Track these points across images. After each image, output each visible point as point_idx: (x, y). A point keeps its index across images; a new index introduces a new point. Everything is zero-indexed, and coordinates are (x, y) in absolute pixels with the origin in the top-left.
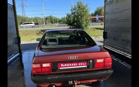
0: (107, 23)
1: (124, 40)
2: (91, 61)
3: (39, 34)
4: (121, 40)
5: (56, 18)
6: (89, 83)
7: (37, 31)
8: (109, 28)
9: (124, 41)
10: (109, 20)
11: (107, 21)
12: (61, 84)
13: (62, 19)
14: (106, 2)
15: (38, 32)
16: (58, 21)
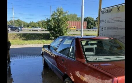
11: (103, 29)
15: (14, 36)
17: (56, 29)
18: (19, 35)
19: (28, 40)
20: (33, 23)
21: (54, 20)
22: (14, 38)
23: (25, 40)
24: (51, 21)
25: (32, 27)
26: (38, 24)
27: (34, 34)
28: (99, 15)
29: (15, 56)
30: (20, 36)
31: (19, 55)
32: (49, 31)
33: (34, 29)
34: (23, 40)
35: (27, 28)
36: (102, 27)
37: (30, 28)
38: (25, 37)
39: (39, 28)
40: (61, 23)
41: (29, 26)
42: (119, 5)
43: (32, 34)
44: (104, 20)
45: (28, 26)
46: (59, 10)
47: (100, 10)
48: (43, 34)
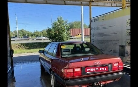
0: (93, 36)
1: (111, 51)
2: (110, 65)
3: (18, 48)
4: (109, 51)
5: (28, 32)
6: (106, 84)
7: (17, 44)
8: (96, 41)
9: (113, 52)
10: (95, 34)
11: (93, 35)
12: (87, 86)
13: (34, 32)
14: (91, 20)
15: (17, 46)
16: (30, 34)
17: (57, 37)
18: (22, 45)
19: (31, 49)
20: (37, 32)
21: (55, 29)
22: (18, 47)
23: (28, 49)
24: (52, 30)
25: (36, 36)
26: (42, 33)
27: (36, 43)
28: (90, 23)
29: (18, 63)
30: (24, 46)
31: (21, 62)
32: (50, 40)
33: (37, 38)
34: (26, 49)
35: (31, 38)
36: (93, 34)
37: (34, 38)
38: (28, 47)
39: (43, 37)
40: (61, 31)
41: (34, 36)
42: (103, 15)
43: (34, 43)
44: (94, 28)
45: (32, 36)
46: (59, 20)
47: (90, 19)
48: (46, 42)
